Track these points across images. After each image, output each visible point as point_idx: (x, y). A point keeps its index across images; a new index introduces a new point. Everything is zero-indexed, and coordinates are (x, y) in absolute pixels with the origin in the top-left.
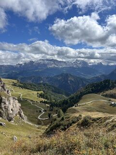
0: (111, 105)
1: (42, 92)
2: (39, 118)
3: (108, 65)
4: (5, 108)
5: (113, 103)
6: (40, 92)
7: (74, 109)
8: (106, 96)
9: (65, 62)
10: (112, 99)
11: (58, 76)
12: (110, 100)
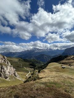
0: (62, 68)
1: (31, 63)
2: (27, 76)
3: (61, 50)
4: (4, 72)
5: (63, 67)
6: (30, 63)
7: (44, 71)
8: (60, 63)
9: (42, 49)
10: (63, 65)
11: (39, 55)
12: (62, 65)
